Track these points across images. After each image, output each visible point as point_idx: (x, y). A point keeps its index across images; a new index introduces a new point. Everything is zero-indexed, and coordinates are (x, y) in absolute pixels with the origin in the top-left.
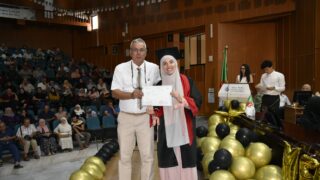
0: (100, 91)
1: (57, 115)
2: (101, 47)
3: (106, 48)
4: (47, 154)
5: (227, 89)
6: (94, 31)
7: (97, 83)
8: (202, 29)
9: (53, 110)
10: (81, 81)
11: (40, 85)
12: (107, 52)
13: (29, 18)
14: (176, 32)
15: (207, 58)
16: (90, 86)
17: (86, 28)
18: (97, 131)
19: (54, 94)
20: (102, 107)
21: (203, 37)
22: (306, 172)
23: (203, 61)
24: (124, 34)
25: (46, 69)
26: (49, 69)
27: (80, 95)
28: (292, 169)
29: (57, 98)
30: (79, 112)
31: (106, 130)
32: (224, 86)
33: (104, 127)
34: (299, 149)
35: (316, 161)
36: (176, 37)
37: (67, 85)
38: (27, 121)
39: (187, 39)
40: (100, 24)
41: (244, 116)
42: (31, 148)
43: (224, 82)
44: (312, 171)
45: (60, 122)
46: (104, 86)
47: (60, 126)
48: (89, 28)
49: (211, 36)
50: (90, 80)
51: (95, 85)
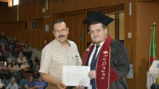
3: (26, 23)
5: (158, 66)
8: (121, 7)
12: (26, 27)
15: (126, 35)
16: (10, 60)
21: (122, 16)
23: (122, 38)
24: (44, 10)
48: (10, 5)
49: (131, 14)
50: (10, 54)
51: (14, 59)
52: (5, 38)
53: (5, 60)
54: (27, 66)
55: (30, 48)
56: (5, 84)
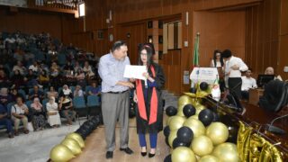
0: (85, 73)
3: (92, 34)
5: (198, 72)
6: (81, 18)
8: (179, 17)
10: (69, 64)
11: (32, 67)
12: (92, 38)
13: (21, 6)
14: (155, 19)
15: (183, 43)
16: (76, 69)
17: (74, 14)
18: (85, 109)
19: (45, 76)
20: (87, 87)
21: (179, 24)
22: (256, 149)
23: (179, 47)
24: (108, 21)
27: (67, 76)
28: (245, 147)
29: (47, 79)
30: (67, 92)
31: (91, 108)
32: (195, 69)
33: (89, 105)
34: (251, 128)
35: (263, 140)
36: (156, 24)
37: (55, 67)
38: (19, 99)
39: (165, 26)
40: (87, 11)
41: (210, 97)
42: (22, 124)
43: (195, 66)
44: (260, 149)
46: (90, 68)
47: (48, 104)
48: (77, 16)
49: (187, 23)
50: (77, 63)
51: (81, 68)
52: (73, 48)
53: (72, 69)
54: (92, 74)
55: (96, 57)
56: (73, 91)
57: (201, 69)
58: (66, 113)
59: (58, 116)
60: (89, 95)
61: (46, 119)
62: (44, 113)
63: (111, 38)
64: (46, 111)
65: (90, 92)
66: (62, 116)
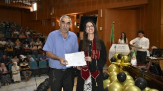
0: (37, 46)
1: (12, 60)
2: (38, 21)
3: (41, 22)
4: (4, 85)
5: (115, 47)
6: (34, 12)
7: (36, 42)
9: (9, 57)
10: (26, 40)
12: (41, 24)
14: (81, 13)
15: (99, 28)
17: (30, 10)
18: (36, 70)
19: (10, 48)
20: (39, 55)
24: (51, 14)
25: (5, 32)
26: (7, 33)
29: (12, 50)
31: (41, 69)
32: (113, 45)
33: (40, 67)
37: (18, 42)
40: (38, 8)
41: (131, 66)
45: (13, 64)
46: (40, 43)
47: (12, 67)
48: (32, 10)
49: (101, 16)
50: (32, 40)
51: (34, 43)
57: (117, 45)
58: (25, 72)
59: (19, 75)
60: (40, 60)
61: (11, 77)
62: (10, 73)
63: (53, 24)
64: (11, 72)
65: (41, 59)
66: (22, 75)
